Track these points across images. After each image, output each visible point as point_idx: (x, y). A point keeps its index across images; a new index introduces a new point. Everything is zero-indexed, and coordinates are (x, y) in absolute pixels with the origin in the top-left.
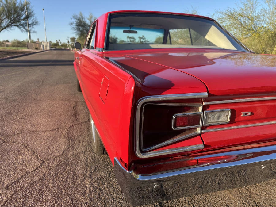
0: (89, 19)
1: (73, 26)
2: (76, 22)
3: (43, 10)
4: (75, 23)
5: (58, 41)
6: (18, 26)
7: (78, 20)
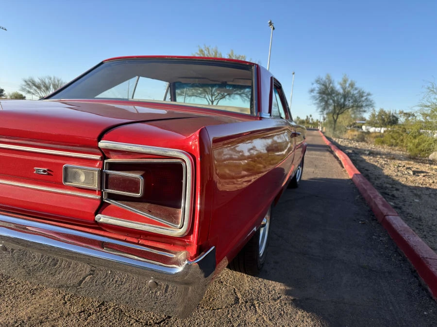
0: (341, 84)
1: (313, 94)
2: (318, 87)
3: (294, 74)
4: (317, 89)
5: (309, 117)
6: (240, 95)
7: (323, 85)
